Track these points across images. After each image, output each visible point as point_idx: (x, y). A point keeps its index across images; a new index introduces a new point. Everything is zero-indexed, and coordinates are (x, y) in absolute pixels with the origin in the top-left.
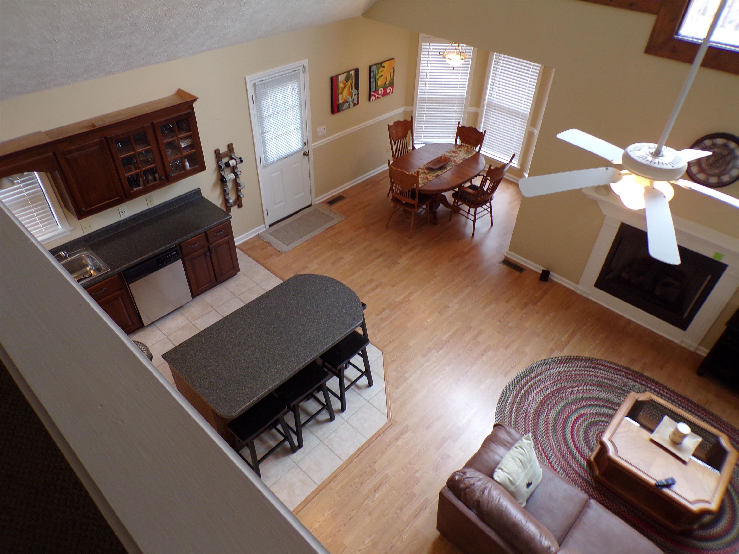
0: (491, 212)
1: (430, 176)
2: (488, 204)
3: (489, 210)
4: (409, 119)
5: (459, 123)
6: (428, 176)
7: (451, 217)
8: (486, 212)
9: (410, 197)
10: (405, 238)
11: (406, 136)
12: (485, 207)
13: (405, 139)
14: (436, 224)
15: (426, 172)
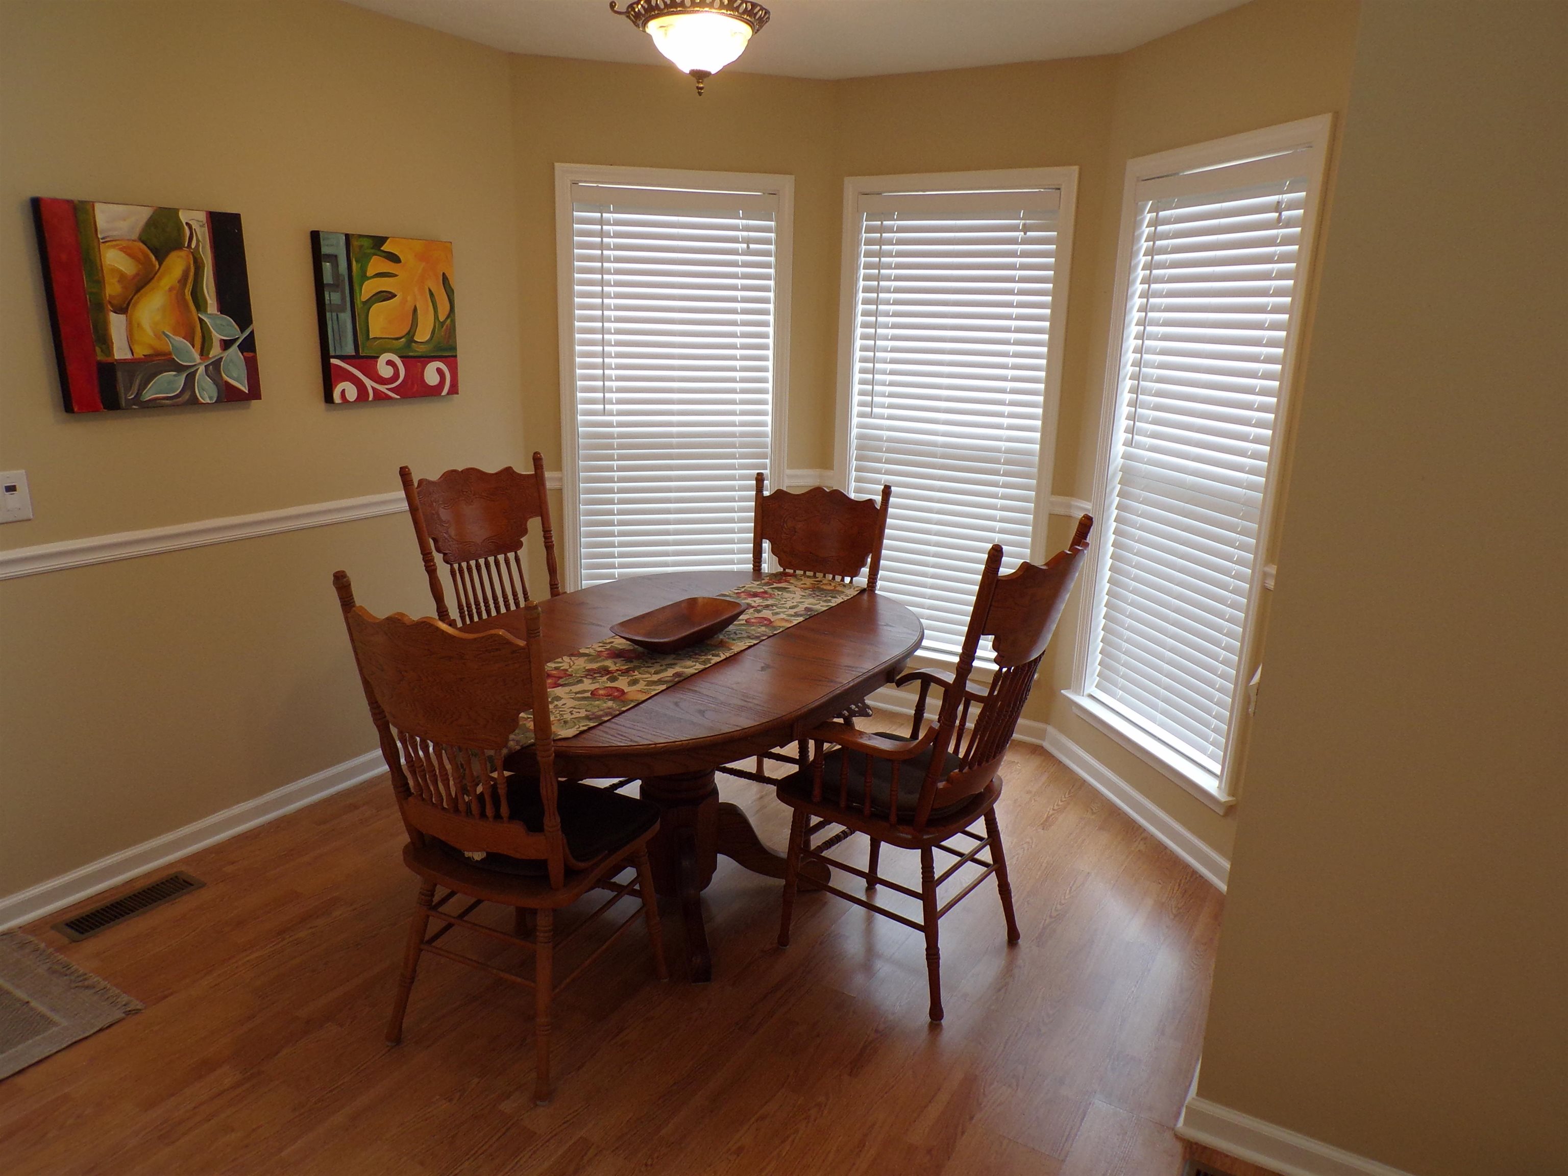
0: (999, 866)
1: (634, 682)
2: (979, 827)
3: (986, 855)
4: (524, 468)
5: (760, 479)
6: (622, 683)
7: (786, 919)
8: (971, 871)
9: (504, 810)
10: (507, 1107)
11: (516, 546)
12: (959, 842)
13: (511, 555)
14: (704, 975)
15: (613, 668)
